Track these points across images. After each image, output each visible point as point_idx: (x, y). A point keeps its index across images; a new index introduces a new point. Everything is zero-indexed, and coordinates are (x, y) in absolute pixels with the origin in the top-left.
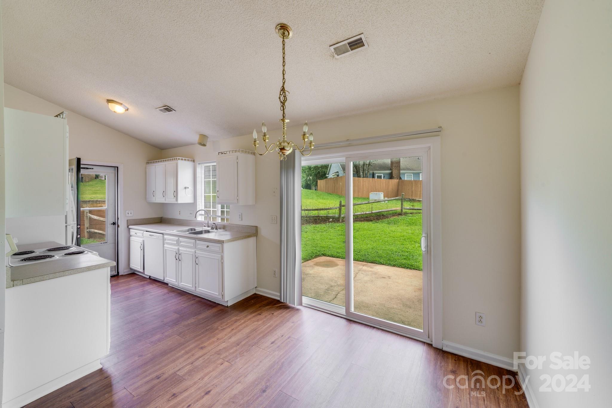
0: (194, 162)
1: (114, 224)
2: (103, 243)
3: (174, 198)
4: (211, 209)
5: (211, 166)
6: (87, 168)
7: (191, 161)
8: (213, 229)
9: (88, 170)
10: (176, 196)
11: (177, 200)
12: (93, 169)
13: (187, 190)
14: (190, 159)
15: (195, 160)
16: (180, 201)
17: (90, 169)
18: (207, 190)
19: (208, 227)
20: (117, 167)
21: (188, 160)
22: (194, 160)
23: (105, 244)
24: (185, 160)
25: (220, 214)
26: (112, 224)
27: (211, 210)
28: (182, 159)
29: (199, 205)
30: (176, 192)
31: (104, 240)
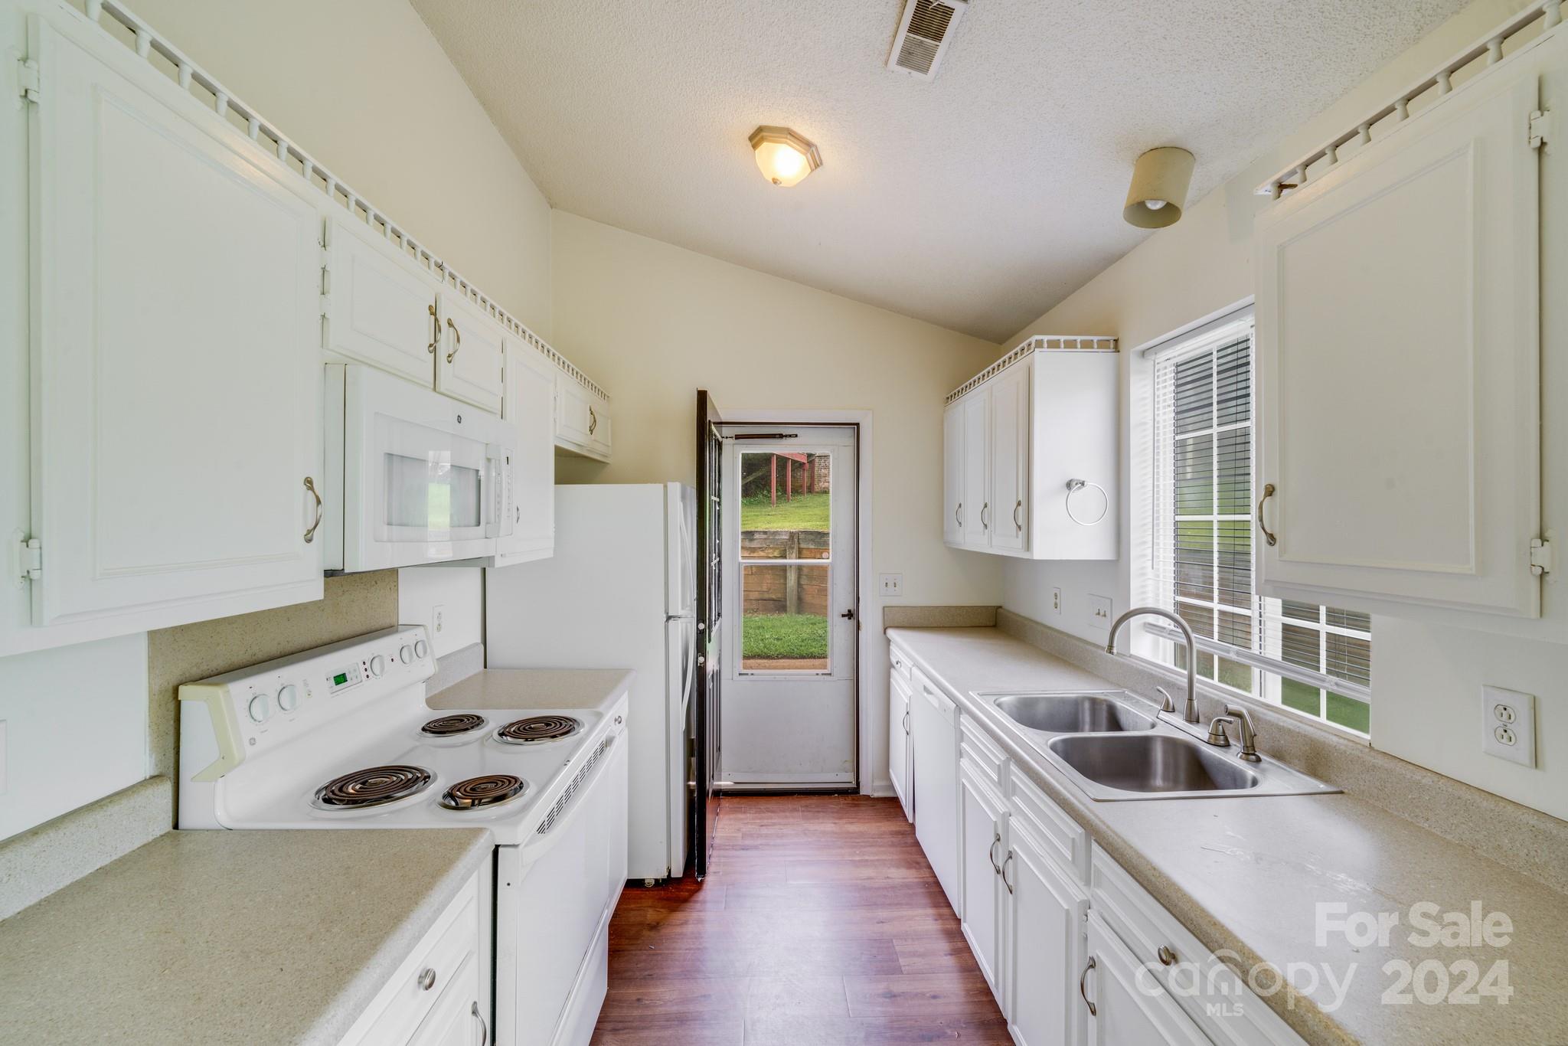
0: (1117, 350)
1: (850, 615)
2: (823, 674)
3: (1017, 537)
4: (1216, 606)
5: (1215, 355)
6: (781, 436)
7: (1102, 344)
8: (1227, 745)
9: (784, 441)
10: (1025, 528)
11: (1028, 544)
12: (796, 436)
13: (1076, 494)
14: (1095, 339)
15: (1120, 343)
16: (1041, 551)
17: (790, 436)
18: (1191, 496)
19: (1193, 718)
20: (858, 424)
21: (1087, 345)
22: (1116, 341)
23: (825, 677)
24: (1070, 345)
25: (1274, 649)
26: (843, 616)
27: (1211, 611)
28: (1053, 345)
29: (1143, 574)
30: (1025, 505)
31: (825, 667)
